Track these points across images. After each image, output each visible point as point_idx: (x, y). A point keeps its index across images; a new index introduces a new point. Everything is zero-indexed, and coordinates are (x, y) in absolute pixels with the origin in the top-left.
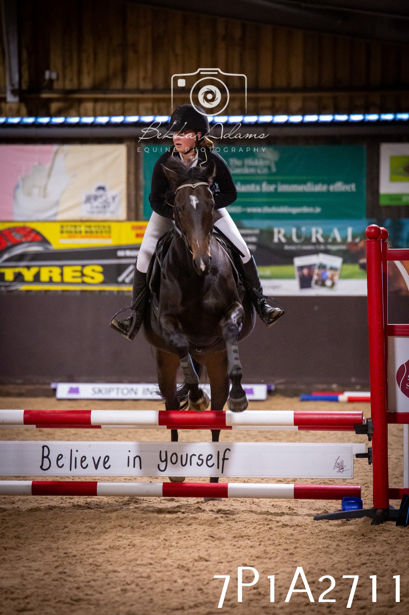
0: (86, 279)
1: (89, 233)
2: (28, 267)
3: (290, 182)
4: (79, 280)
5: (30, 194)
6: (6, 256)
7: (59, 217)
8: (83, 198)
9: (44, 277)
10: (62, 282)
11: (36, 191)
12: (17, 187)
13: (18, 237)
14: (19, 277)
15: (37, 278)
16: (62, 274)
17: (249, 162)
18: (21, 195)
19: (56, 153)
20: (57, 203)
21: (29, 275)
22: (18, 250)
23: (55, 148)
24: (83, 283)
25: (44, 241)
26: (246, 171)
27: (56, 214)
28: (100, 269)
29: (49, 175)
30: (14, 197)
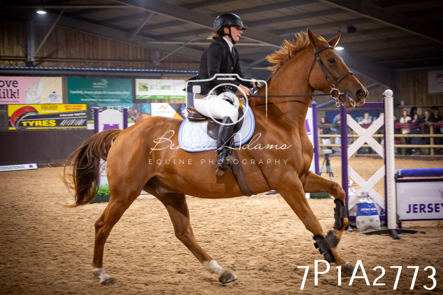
0: (50, 125)
1: (51, 108)
2: (31, 121)
3: (111, 91)
4: (48, 125)
5: (31, 94)
6: (24, 117)
7: (41, 103)
8: (48, 96)
9: (36, 125)
10: (42, 126)
11: (33, 93)
12: (26, 92)
13: (27, 110)
14: (28, 125)
15: (34, 125)
16: (42, 123)
17: (99, 84)
18: (28, 94)
19: (39, 80)
20: (40, 98)
21: (31, 124)
22: (28, 115)
23: (38, 78)
24: (49, 126)
25: (36, 111)
26: (98, 87)
27: (39, 102)
28: (54, 121)
29: (37, 88)
30: (26, 95)
